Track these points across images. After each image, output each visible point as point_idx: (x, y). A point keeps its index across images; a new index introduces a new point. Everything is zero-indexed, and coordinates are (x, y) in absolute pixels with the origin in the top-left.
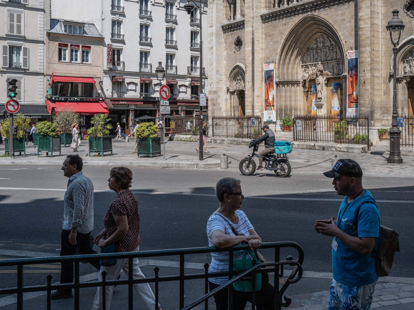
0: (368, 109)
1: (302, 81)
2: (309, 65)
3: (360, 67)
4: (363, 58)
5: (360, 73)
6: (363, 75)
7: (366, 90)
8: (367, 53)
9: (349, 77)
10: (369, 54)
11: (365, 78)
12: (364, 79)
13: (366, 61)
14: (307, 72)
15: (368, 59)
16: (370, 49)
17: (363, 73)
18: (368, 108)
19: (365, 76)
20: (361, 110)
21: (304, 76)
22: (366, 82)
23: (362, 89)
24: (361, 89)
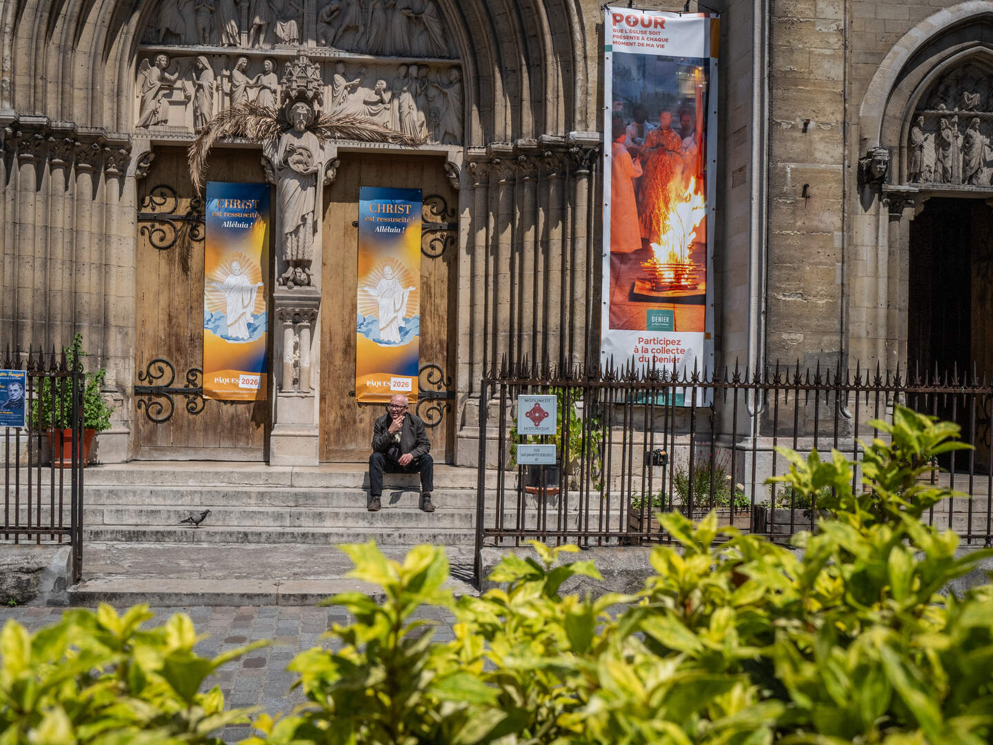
0: (826, 339)
1: (140, 146)
2: (203, 59)
3: (778, 104)
4: (800, 58)
5: (776, 136)
6: (797, 148)
7: (810, 232)
8: (820, 33)
9: (626, 155)
10: (833, 40)
11: (808, 166)
12: (805, 171)
13: (819, 74)
14: (178, 96)
15: (826, 65)
16: (841, 16)
17: (794, 140)
18: (825, 333)
19: (808, 156)
20: (783, 346)
21: (160, 117)
22: (812, 191)
23: (791, 227)
24: (781, 228)
